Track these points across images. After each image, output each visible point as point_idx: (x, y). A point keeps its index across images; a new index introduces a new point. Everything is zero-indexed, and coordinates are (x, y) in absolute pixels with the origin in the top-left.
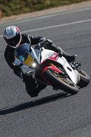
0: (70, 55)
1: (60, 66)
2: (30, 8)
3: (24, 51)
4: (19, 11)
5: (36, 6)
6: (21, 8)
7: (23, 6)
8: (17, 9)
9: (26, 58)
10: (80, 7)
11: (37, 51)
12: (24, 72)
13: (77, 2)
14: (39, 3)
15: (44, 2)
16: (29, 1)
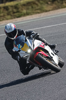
1: (47, 52)
2: (11, 16)
3: (21, 41)
5: (15, 14)
6: (4, 16)
7: (6, 14)
13: (46, 11)
14: (18, 12)
15: (21, 11)
16: (10, 10)
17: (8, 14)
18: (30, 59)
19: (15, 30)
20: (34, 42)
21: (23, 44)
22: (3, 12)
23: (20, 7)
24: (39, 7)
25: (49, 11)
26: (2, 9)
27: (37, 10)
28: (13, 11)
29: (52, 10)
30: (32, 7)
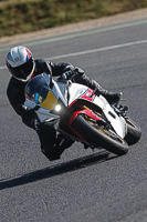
0: (111, 93)
2: (33, 24)
3: (41, 86)
4: (13, 28)
5: (42, 21)
6: (17, 25)
7: (21, 21)
8: (11, 26)
9: (44, 97)
10: (114, 22)
11: (63, 85)
13: (109, 14)
14: (47, 16)
15: (55, 14)
16: (31, 12)
17: (26, 21)
18: (60, 126)
19: (29, 62)
20: (70, 89)
21: (44, 94)
22: (15, 17)
23: (53, 5)
24: (92, 6)
25: (116, 13)
26: (14, 10)
27: (90, 11)
28: (36, 14)
29: (121, 12)
30: (79, 6)
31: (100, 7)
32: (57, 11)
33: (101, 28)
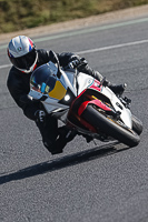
2: (15, 23)
3: (48, 76)
5: (24, 20)
9: (52, 87)
12: (49, 111)
13: (98, 13)
14: (30, 14)
15: (38, 13)
16: (13, 10)
17: (7, 20)
19: (32, 52)
23: (37, 3)
24: (80, 4)
25: (105, 12)
27: (76, 9)
28: (18, 12)
29: (111, 11)
30: (64, 4)
31: (88, 5)
32: (41, 10)
33: (89, 28)
